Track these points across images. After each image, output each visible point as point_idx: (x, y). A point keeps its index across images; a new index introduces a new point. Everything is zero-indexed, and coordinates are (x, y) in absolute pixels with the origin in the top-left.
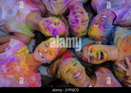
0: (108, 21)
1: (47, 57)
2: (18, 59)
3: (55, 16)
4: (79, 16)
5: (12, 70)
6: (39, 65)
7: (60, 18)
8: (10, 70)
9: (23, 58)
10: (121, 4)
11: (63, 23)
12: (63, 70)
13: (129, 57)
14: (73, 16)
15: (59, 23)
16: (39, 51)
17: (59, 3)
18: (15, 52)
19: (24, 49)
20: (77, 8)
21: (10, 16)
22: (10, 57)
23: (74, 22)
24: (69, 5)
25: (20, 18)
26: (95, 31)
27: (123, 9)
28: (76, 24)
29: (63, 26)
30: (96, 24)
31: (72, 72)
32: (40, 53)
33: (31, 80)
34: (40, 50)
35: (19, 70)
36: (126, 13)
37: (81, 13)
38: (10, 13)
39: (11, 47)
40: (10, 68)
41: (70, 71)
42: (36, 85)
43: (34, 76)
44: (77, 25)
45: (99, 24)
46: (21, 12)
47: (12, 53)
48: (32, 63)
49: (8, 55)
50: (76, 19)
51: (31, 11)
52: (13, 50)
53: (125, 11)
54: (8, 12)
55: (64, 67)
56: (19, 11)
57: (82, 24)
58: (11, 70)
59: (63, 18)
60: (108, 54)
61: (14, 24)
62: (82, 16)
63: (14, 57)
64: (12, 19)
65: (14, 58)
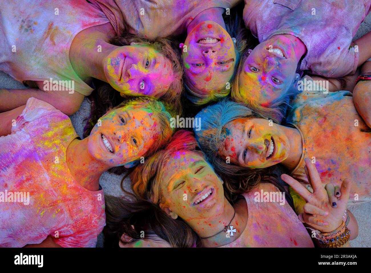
0: (285, 64)
1: (124, 152)
2: (46, 154)
3: (148, 40)
4: (211, 48)
5: (30, 184)
6: (100, 170)
7: (159, 46)
8: (24, 182)
9: (60, 152)
10: (321, 19)
11: (168, 61)
12: (166, 180)
13: (326, 160)
14: (197, 46)
15: (155, 62)
16: (102, 135)
17: (161, 8)
18: (38, 135)
19: (62, 127)
20: (209, 26)
21: (28, 38)
22: (24, 149)
23: (198, 63)
24: (187, 16)
25: (54, 44)
26: (251, 89)
27: (324, 32)
28: (204, 68)
29: (166, 69)
30: (255, 70)
31: (189, 187)
32: (106, 141)
33: (79, 211)
34: (105, 132)
35: (49, 182)
36: (333, 41)
37: (219, 40)
38: (26, 30)
39: (27, 122)
40: (25, 179)
41: (186, 184)
42: (91, 223)
43: (87, 199)
44: (205, 71)
45: (261, 72)
46: (57, 29)
47: (31, 138)
48: (84, 165)
49: (19, 144)
50: (204, 55)
51: (84, 25)
52: (33, 129)
53: (329, 38)
54: (22, 27)
55: (169, 173)
56: (52, 24)
57: (217, 69)
58: (27, 184)
59: (168, 48)
60: (284, 145)
61: (37, 60)
62: (220, 49)
63: (35, 148)
64: (34, 48)
65: (35, 150)
